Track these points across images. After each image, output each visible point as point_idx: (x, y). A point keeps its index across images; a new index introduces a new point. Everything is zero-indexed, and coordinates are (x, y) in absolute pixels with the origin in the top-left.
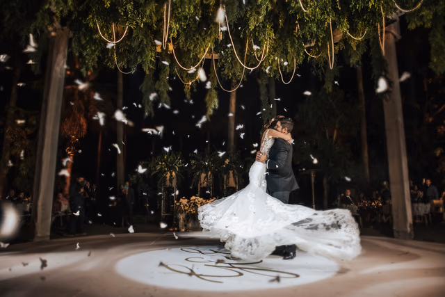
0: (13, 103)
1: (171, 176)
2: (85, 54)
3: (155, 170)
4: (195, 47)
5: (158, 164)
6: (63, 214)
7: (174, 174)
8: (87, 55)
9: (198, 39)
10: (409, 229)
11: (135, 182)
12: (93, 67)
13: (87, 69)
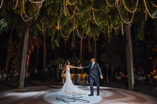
0: (10, 41)
1: (61, 65)
2: (34, 32)
3: (56, 63)
4: (67, 31)
5: (57, 61)
6: (26, 77)
7: (62, 65)
8: (35, 32)
9: (68, 29)
10: (132, 87)
11: (49, 67)
12: (37, 36)
13: (35, 37)
